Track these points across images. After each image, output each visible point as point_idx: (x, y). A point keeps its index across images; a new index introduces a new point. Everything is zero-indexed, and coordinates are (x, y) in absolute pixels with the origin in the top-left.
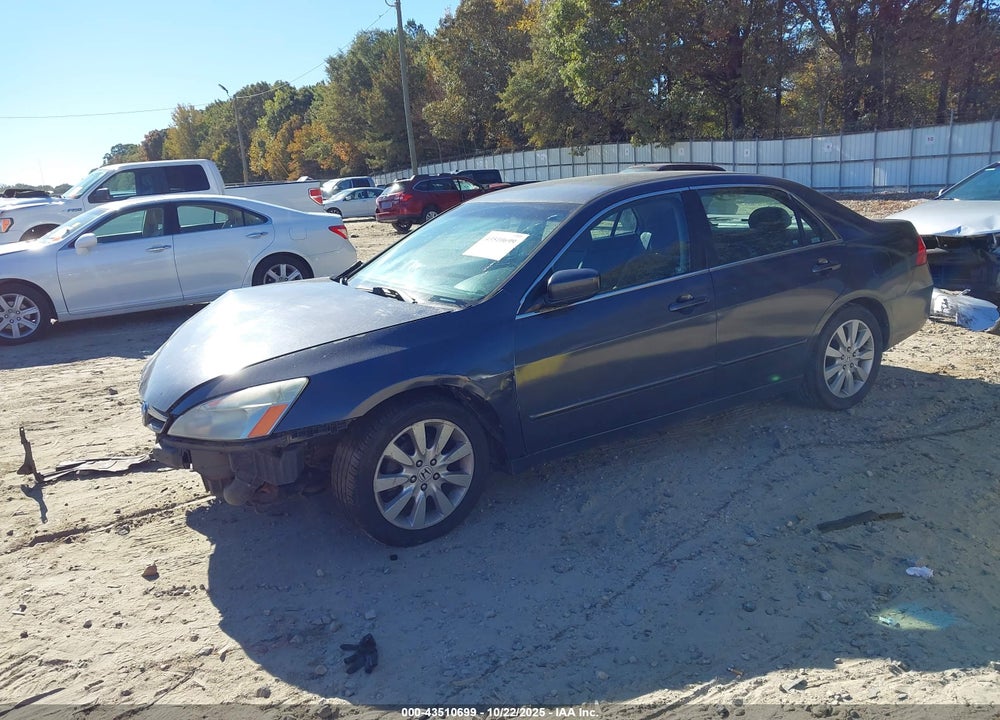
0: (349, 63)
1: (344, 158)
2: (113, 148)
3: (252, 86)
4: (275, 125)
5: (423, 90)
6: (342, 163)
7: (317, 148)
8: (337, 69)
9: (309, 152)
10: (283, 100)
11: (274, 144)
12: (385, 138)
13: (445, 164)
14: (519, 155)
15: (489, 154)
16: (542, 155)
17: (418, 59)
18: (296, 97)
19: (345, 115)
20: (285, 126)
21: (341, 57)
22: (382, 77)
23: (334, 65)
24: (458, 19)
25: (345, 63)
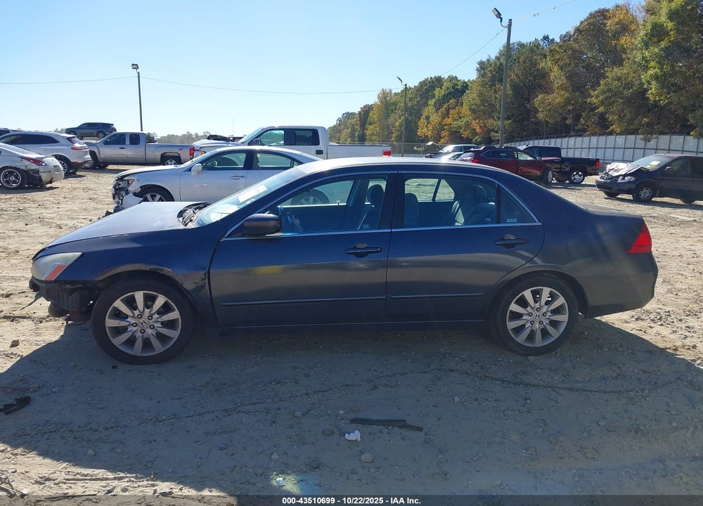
0: (493, 65)
1: (478, 130)
2: (344, 114)
3: (431, 78)
4: (438, 106)
5: (540, 86)
6: (476, 134)
7: (462, 123)
8: (484, 69)
9: (455, 124)
10: (448, 88)
11: (435, 118)
12: (508, 118)
13: (546, 140)
14: (603, 138)
15: (580, 136)
16: (620, 140)
17: (543, 64)
18: (456, 87)
19: (484, 101)
20: (445, 106)
21: (488, 60)
22: (513, 76)
23: (482, 66)
24: (574, 35)
25: (491, 65)
